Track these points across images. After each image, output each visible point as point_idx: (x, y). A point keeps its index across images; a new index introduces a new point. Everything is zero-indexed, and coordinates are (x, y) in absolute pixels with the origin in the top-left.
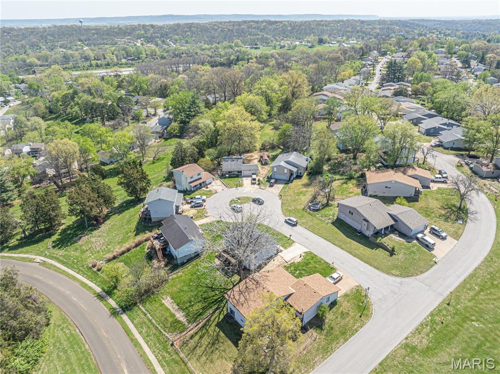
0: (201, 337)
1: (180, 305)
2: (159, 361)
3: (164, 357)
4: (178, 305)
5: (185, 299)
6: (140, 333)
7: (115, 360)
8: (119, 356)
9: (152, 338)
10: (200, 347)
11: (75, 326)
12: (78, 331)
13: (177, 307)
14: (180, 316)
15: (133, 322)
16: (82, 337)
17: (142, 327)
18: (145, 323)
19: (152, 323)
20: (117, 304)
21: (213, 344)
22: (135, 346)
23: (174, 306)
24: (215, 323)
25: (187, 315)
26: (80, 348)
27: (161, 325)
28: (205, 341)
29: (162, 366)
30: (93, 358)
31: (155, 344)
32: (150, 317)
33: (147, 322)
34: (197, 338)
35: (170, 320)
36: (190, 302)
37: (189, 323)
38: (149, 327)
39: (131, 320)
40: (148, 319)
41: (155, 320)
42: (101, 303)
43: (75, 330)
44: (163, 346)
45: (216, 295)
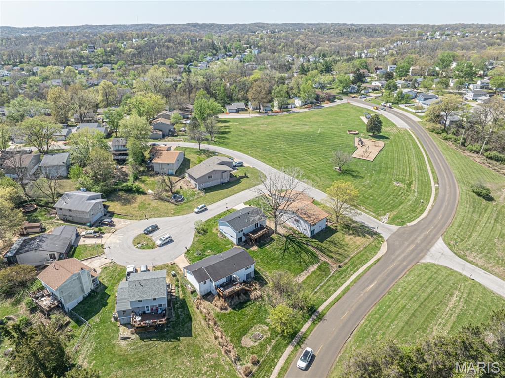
0: (331, 252)
1: (303, 269)
2: (355, 272)
3: (351, 270)
4: (303, 271)
5: (297, 266)
6: (335, 291)
7: (366, 296)
8: (362, 295)
9: (337, 282)
10: (338, 251)
11: (345, 345)
12: (350, 339)
13: (305, 272)
14: (312, 269)
15: (326, 300)
16: (354, 332)
17: (329, 292)
18: (324, 290)
19: (324, 285)
20: (307, 321)
21: (335, 244)
22: (348, 289)
23: (304, 274)
24: (320, 243)
25: (312, 263)
26: (366, 325)
27: (324, 279)
28: (333, 248)
29: (358, 270)
30: (370, 312)
31: (342, 278)
32: (318, 288)
33: (323, 289)
34: (331, 254)
35: (318, 273)
36: (300, 262)
37: (319, 262)
38: (329, 286)
39: (324, 302)
40: (320, 289)
41: (321, 283)
42: (309, 337)
43: (350, 342)
44: (342, 274)
45: (292, 246)
